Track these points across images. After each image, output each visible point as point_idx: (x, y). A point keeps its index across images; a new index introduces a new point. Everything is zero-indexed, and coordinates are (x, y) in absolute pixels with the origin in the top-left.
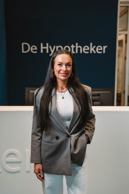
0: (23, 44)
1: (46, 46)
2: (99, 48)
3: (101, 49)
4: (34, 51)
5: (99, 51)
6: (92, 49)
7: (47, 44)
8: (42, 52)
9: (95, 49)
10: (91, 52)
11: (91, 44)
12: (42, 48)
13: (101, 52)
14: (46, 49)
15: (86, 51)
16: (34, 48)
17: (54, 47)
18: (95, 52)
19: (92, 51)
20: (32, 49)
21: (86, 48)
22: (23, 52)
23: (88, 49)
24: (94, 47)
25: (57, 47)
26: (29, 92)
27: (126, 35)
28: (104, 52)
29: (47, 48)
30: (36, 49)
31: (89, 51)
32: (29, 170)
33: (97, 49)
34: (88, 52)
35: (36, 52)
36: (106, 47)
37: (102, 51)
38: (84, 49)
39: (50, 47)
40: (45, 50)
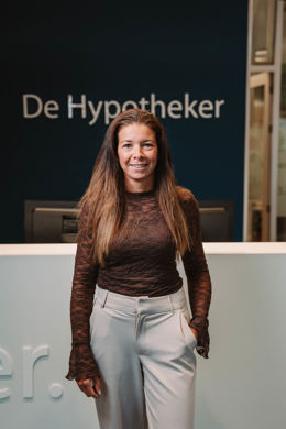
0: (25, 97)
1: (80, 102)
2: (206, 105)
3: (210, 108)
4: (51, 112)
5: (205, 112)
6: (189, 109)
7: (83, 97)
8: (70, 115)
9: (196, 108)
10: (187, 115)
11: (187, 96)
12: (71, 106)
13: (209, 116)
14: (80, 109)
15: (174, 112)
16: (52, 106)
17: (100, 103)
18: (195, 115)
19: (190, 113)
20: (48, 109)
21: (175, 106)
22: (26, 115)
23: (180, 108)
24: (195, 103)
25: (107, 105)
26: (33, 211)
27: (272, 75)
28: (217, 115)
29: (83, 106)
30: (57, 108)
31: (182, 112)
32: (30, 395)
33: (201, 108)
34: (179, 116)
35: (56, 116)
36: (222, 102)
37: (213, 112)
38: (170, 109)
39: (90, 104)
40: (77, 111)
